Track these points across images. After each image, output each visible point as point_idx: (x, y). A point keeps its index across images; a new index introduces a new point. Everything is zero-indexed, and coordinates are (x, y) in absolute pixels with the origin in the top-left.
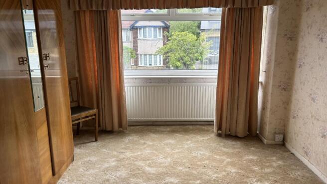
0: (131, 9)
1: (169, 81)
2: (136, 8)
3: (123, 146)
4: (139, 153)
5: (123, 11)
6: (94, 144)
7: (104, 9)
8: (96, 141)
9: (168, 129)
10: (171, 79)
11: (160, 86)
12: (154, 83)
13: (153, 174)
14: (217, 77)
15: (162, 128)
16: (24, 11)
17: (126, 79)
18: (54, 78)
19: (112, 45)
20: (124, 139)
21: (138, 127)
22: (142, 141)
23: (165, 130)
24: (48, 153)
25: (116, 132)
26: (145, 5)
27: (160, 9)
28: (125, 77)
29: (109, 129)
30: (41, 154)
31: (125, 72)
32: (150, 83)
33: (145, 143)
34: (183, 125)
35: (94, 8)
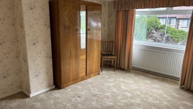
0: (139, 9)
1: (161, 49)
2: (141, 8)
3: (123, 76)
4: (126, 81)
5: (137, 10)
6: (113, 72)
7: (127, 9)
8: (114, 71)
9: (154, 77)
10: (162, 48)
11: (154, 51)
12: (151, 49)
13: (123, 89)
14: (185, 50)
15: (151, 75)
16: (81, 12)
17: (134, 44)
18: (92, 39)
19: (129, 27)
20: (126, 74)
21: (138, 71)
22: (133, 77)
23: (151, 76)
24: (85, 66)
25: (125, 70)
26: (146, 7)
27: (153, 8)
28: (134, 43)
29: (123, 68)
30: (80, 65)
31: (134, 41)
32: (149, 49)
33: (134, 78)
34: (166, 77)
35: (123, 9)
